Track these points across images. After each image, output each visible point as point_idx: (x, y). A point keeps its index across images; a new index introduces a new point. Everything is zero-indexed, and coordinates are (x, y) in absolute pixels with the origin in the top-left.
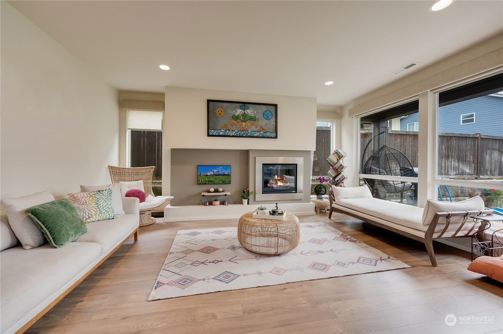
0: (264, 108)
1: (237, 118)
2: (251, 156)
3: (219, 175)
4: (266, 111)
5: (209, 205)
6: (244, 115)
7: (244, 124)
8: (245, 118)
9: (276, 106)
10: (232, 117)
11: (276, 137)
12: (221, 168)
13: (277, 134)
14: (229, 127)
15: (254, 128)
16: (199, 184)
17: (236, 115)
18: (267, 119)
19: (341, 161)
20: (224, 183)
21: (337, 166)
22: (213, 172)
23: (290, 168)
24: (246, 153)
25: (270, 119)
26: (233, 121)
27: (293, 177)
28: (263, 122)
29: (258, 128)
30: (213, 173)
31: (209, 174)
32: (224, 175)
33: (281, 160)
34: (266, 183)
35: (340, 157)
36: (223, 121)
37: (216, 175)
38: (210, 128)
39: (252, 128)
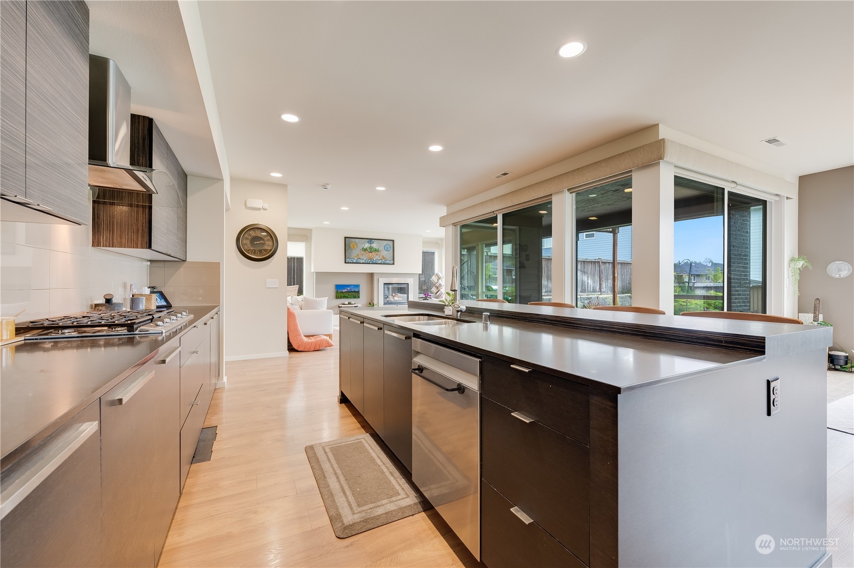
0: (385, 242)
1: (366, 250)
2: (375, 278)
3: (351, 292)
4: (386, 245)
6: (371, 248)
7: (371, 254)
8: (371, 250)
9: (393, 241)
10: (362, 249)
11: (393, 264)
12: (353, 287)
13: (394, 262)
14: (360, 256)
15: (377, 257)
16: (337, 297)
17: (365, 248)
18: (387, 250)
19: (440, 281)
20: (355, 297)
21: (437, 285)
22: (347, 289)
23: (402, 287)
24: (371, 275)
25: (389, 251)
26: (363, 252)
27: (406, 295)
28: (384, 253)
29: (381, 257)
31: (344, 291)
32: (355, 292)
33: (395, 280)
34: (386, 297)
35: (439, 278)
36: (355, 253)
37: (349, 292)
38: (347, 257)
39: (376, 257)
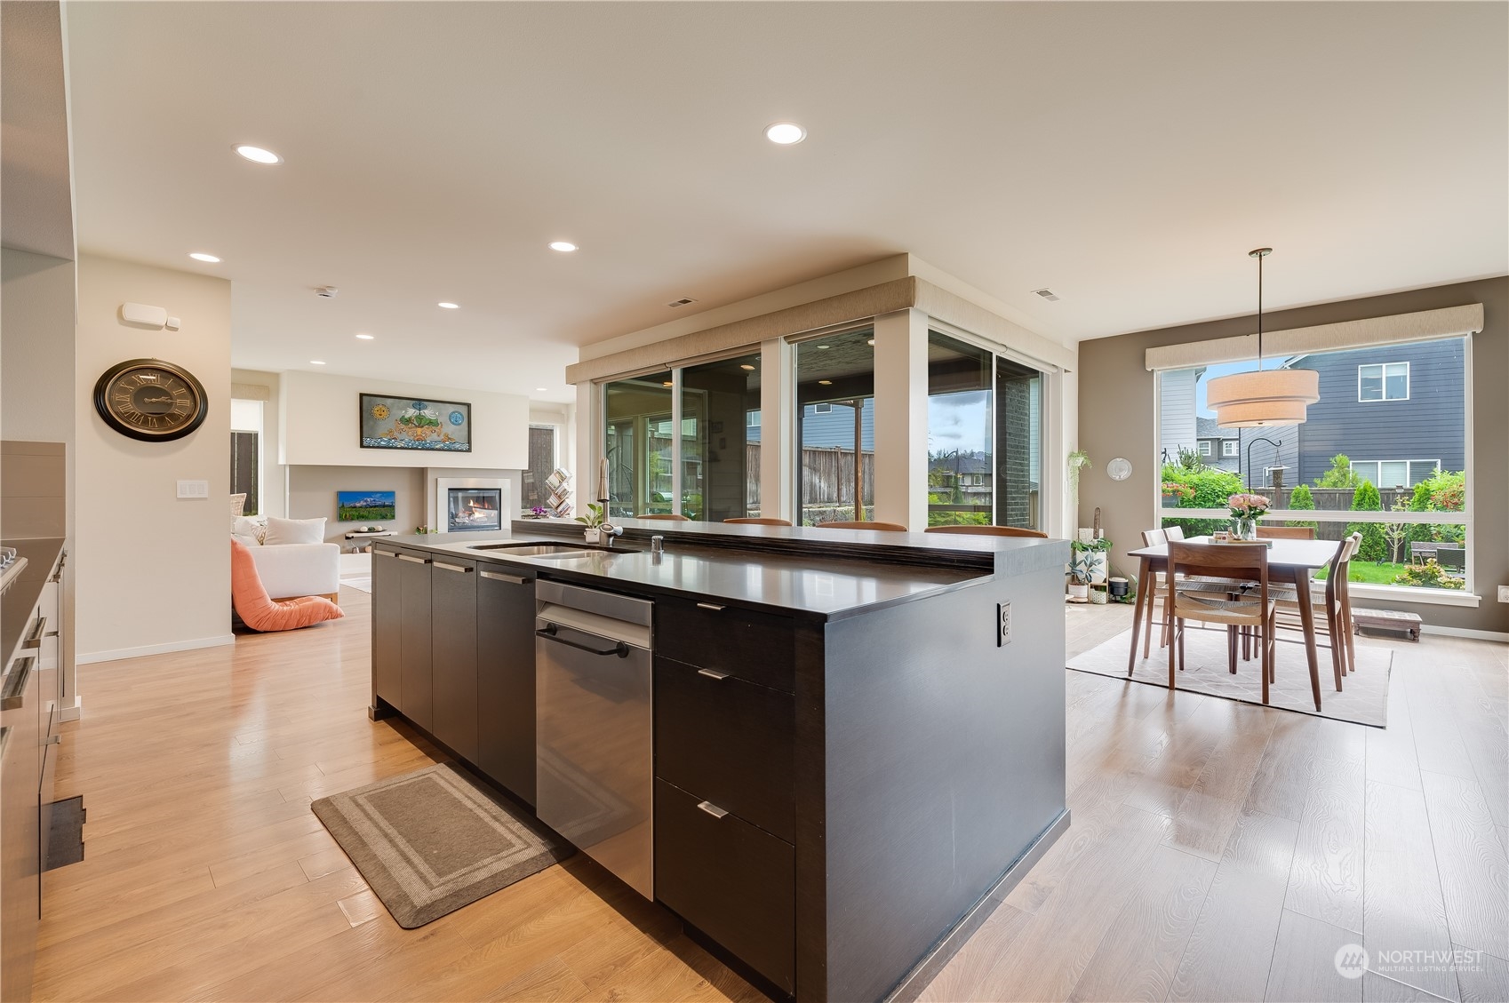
0: (451, 408)
1: (409, 421)
2: (430, 477)
3: (375, 507)
4: (454, 412)
5: (361, 552)
6: (420, 418)
7: (419, 430)
8: (421, 422)
9: (469, 406)
10: (401, 420)
11: (469, 450)
12: (379, 495)
13: (470, 446)
14: (396, 434)
15: (435, 437)
17: (407, 416)
18: (456, 423)
19: (565, 484)
20: (384, 517)
21: (559, 491)
22: (366, 501)
23: (485, 495)
24: (421, 474)
25: (460, 424)
26: (402, 426)
28: (449, 429)
29: (442, 437)
30: (365, 504)
31: (358, 505)
32: (384, 506)
33: (470, 482)
34: (453, 516)
35: (563, 479)
36: (383, 428)
37: (370, 507)
38: (364, 435)
39: (431, 437)
